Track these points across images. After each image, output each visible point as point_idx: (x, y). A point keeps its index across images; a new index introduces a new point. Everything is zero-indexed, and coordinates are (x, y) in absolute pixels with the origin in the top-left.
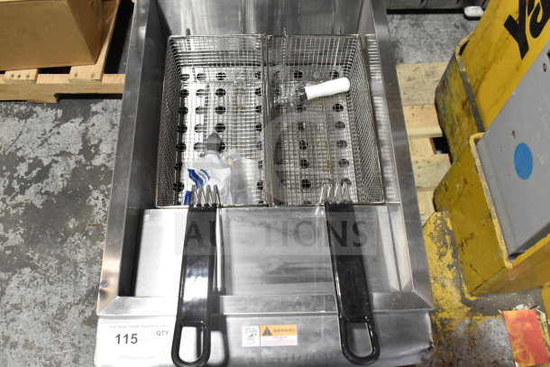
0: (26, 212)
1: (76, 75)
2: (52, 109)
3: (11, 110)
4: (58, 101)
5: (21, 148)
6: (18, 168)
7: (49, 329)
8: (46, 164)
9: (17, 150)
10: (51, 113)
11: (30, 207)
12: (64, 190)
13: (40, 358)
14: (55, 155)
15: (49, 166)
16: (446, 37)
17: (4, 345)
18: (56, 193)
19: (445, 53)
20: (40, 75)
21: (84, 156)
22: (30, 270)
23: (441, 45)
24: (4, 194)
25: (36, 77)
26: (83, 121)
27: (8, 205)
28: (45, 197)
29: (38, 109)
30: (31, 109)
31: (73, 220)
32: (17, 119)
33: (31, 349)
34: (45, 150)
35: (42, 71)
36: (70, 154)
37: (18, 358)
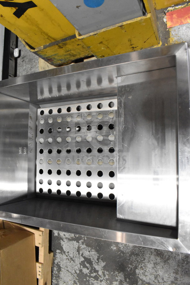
0: (107, 271)
1: (40, 244)
2: (56, 255)
3: (56, 275)
4: (52, 251)
5: (75, 271)
6: (85, 273)
7: (168, 261)
8: (83, 259)
9: (76, 273)
10: (58, 255)
11: (105, 268)
12: (97, 251)
13: (183, 266)
14: (79, 255)
15: (84, 257)
16: (28, 66)
17: (176, 284)
18: (98, 255)
19: (35, 66)
20: (39, 262)
21: (80, 240)
22: (137, 270)
23: (31, 68)
24: (98, 280)
25: (40, 263)
26: (63, 240)
27: (104, 279)
28: (100, 260)
29: (56, 262)
30: (56, 265)
31: (112, 247)
32: (61, 272)
33: (178, 270)
34: (76, 259)
35: (37, 260)
36: (79, 247)
37: (183, 277)
